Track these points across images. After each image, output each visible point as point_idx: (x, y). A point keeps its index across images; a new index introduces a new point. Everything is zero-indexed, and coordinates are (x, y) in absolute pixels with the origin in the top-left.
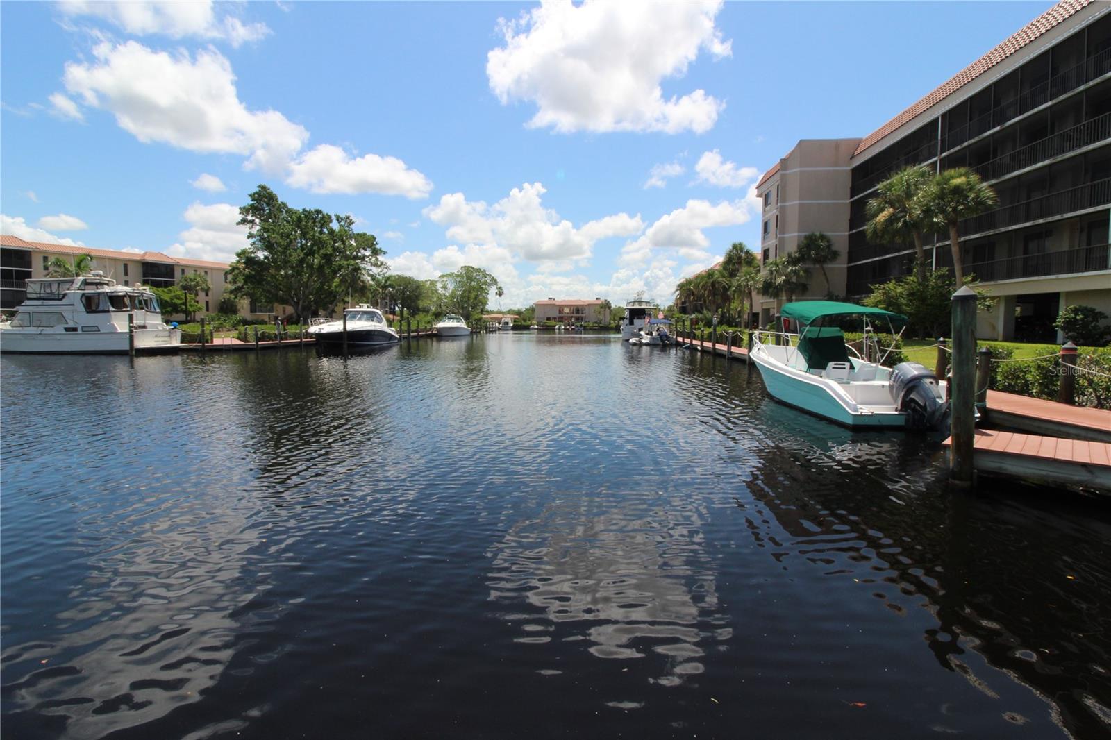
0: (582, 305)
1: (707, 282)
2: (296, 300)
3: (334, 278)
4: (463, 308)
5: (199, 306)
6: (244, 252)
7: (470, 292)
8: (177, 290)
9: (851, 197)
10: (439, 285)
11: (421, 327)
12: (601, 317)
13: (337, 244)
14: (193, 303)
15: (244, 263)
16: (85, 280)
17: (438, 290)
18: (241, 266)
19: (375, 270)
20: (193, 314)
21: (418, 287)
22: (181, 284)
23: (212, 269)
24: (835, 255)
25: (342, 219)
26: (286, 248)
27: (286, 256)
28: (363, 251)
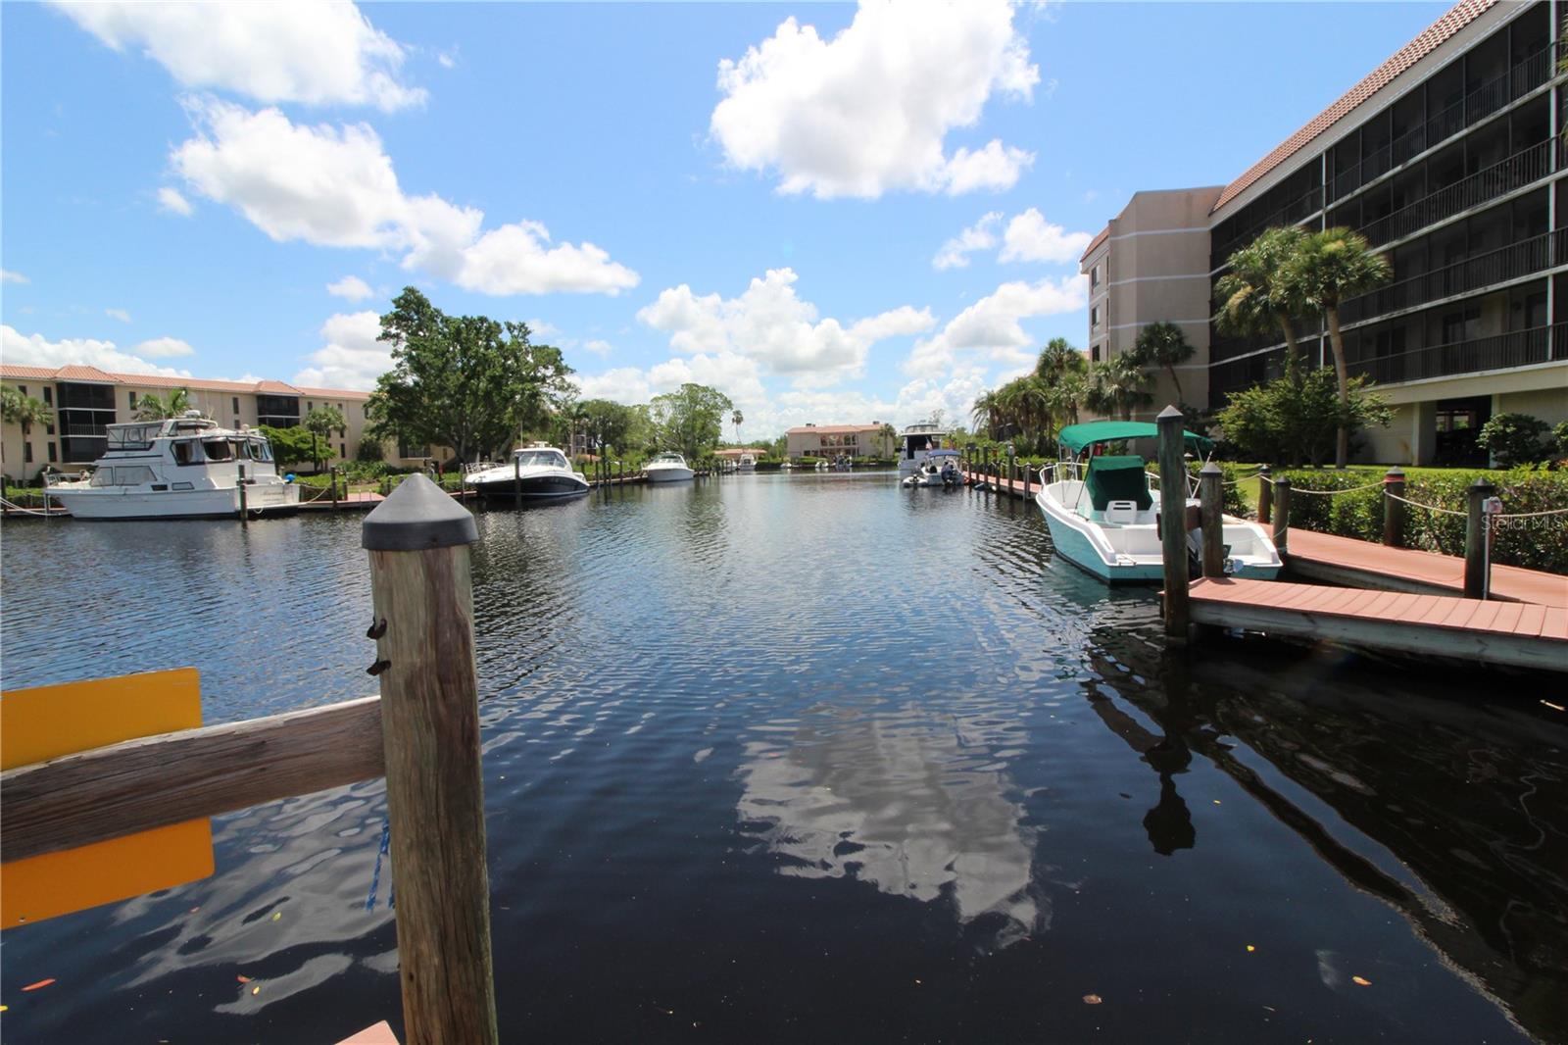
0: (853, 433)
1: (1016, 396)
2: (456, 438)
3: (506, 408)
4: (685, 442)
5: (331, 450)
6: (388, 377)
7: (694, 419)
8: (303, 431)
9: (1212, 269)
10: (652, 412)
11: (626, 471)
12: (881, 449)
13: (509, 362)
14: (324, 447)
15: (388, 392)
16: (177, 422)
17: (650, 418)
18: (385, 396)
19: (560, 395)
20: (324, 461)
21: (624, 415)
22: (308, 422)
23: (347, 401)
24: (1187, 353)
25: (515, 328)
26: (442, 370)
27: (442, 380)
28: (543, 370)
